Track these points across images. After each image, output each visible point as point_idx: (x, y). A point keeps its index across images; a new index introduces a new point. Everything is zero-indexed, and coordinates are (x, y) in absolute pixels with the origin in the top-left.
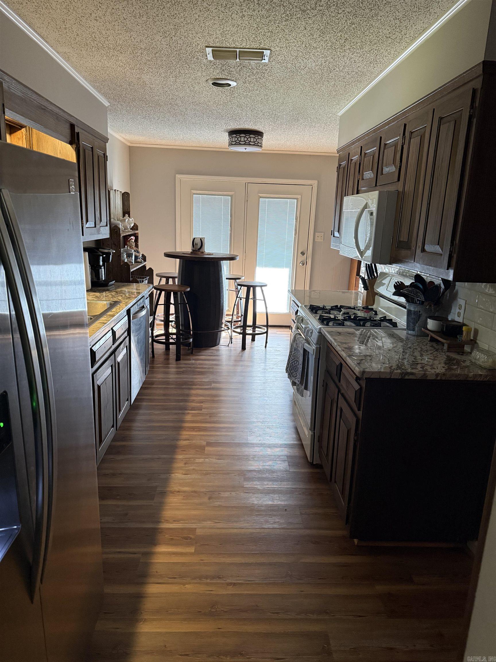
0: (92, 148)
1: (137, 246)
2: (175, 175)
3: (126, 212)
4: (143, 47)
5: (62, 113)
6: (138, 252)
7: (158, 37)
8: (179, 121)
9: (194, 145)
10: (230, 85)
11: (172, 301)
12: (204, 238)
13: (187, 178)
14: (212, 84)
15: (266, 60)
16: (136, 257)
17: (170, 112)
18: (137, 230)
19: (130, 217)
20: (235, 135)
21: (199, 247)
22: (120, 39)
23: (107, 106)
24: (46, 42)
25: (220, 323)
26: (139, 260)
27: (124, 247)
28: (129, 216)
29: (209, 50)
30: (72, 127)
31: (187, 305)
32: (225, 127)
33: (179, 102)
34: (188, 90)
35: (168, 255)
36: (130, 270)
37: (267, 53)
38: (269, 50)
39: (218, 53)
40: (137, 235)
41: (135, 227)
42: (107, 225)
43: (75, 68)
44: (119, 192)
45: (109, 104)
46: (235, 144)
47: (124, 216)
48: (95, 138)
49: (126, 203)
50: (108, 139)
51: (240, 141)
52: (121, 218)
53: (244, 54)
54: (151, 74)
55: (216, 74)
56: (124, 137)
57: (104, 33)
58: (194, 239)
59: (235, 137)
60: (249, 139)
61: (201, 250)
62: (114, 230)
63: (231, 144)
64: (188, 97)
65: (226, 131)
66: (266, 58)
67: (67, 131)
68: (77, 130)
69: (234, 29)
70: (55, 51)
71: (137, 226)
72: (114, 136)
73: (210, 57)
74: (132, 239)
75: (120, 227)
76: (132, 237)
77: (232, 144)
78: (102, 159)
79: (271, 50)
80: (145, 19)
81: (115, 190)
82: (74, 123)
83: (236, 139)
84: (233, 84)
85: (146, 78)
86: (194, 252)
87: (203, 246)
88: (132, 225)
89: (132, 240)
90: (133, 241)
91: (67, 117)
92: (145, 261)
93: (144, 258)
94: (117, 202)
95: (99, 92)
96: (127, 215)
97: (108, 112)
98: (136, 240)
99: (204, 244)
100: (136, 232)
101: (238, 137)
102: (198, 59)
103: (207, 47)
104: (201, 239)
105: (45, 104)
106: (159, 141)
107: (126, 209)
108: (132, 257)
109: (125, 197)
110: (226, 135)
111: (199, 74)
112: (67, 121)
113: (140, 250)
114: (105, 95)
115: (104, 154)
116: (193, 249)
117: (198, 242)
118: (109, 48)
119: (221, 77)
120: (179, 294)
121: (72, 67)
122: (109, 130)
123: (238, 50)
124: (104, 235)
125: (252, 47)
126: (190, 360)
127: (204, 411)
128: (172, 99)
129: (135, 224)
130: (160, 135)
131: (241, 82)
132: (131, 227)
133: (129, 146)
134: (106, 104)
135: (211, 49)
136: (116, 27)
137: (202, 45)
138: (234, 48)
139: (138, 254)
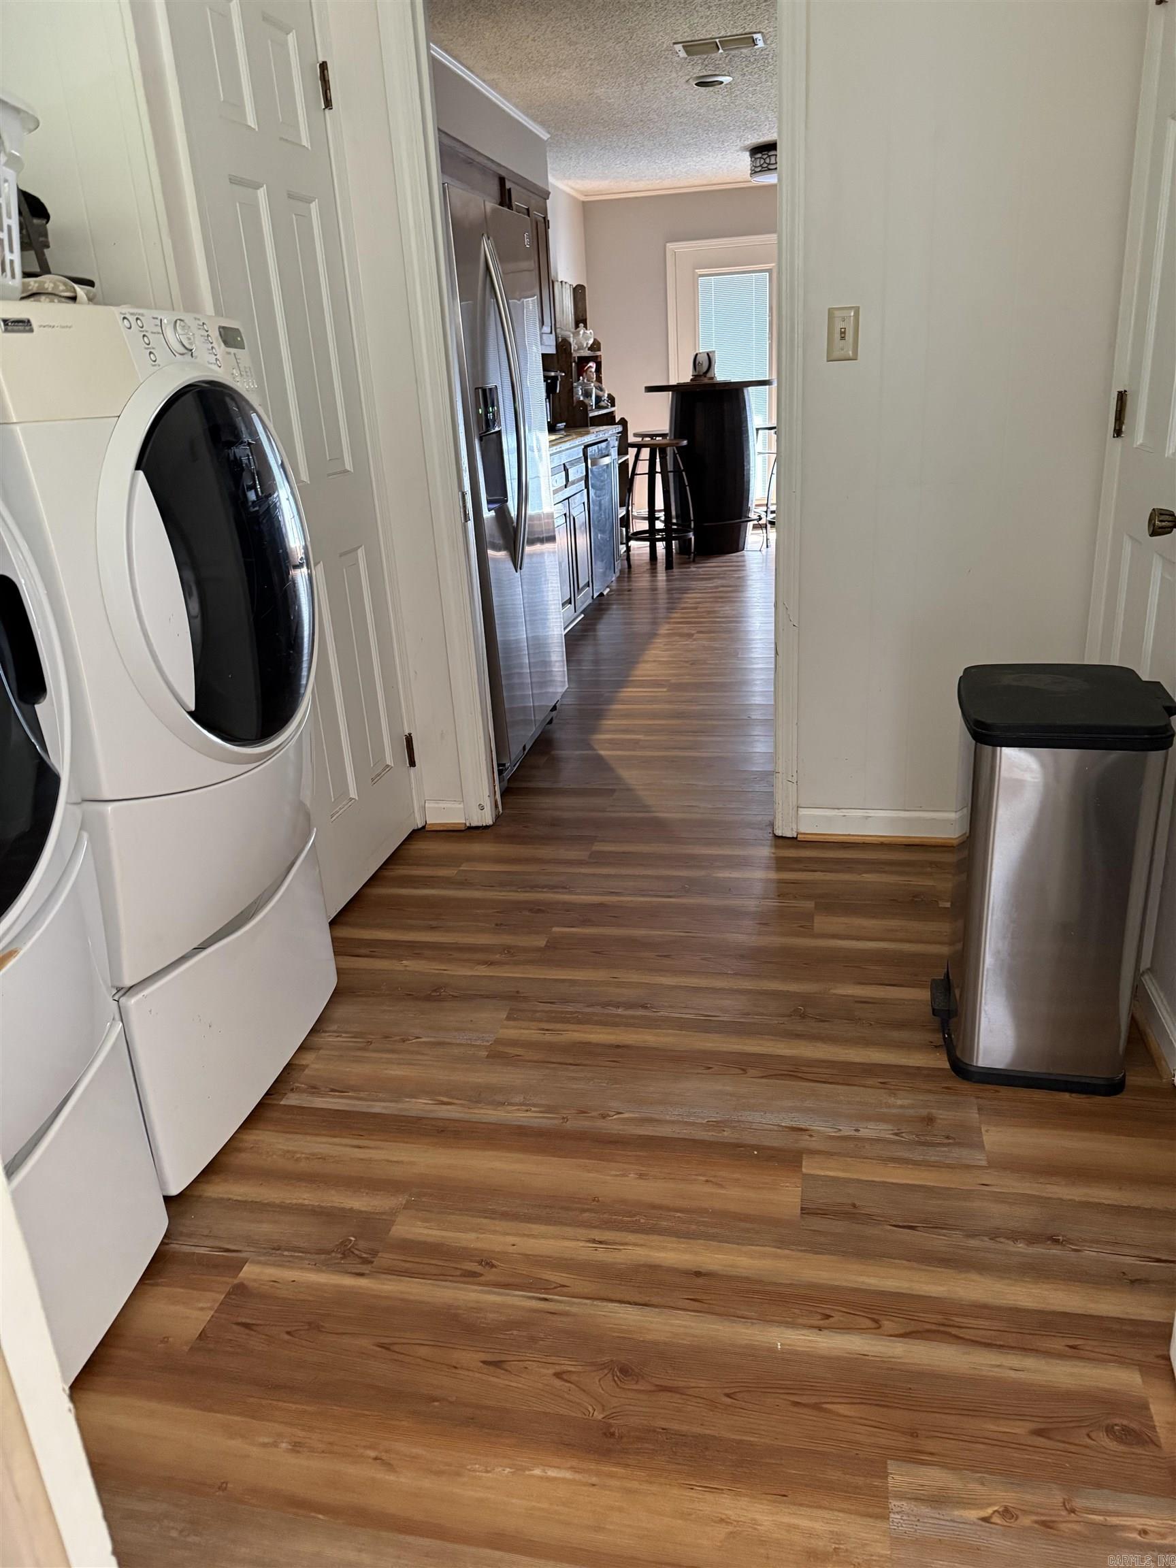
0: (528, 210)
1: (599, 379)
2: (665, 246)
3: (580, 320)
4: (593, 57)
5: (489, 164)
6: (601, 390)
7: (610, 44)
8: (660, 145)
9: (697, 182)
10: (722, 83)
11: (658, 469)
12: (714, 352)
13: (687, 248)
14: (696, 84)
15: (760, 44)
16: (598, 399)
17: (642, 133)
18: (599, 350)
19: (586, 329)
20: (759, 155)
21: (705, 369)
22: (563, 54)
23: (546, 139)
24: (472, 71)
25: (744, 509)
26: (602, 404)
27: (579, 380)
28: (586, 327)
29: (679, 47)
30: (502, 181)
31: (684, 473)
32: (740, 144)
33: (653, 116)
34: (663, 98)
35: (650, 389)
36: (587, 414)
37: (758, 36)
38: (759, 32)
39: (692, 48)
40: (599, 360)
41: (596, 346)
42: (551, 333)
43: (504, 95)
44: (568, 286)
45: (549, 136)
46: (760, 171)
47: (577, 326)
48: (531, 194)
49: (580, 305)
50: (549, 193)
51: (769, 164)
52: (573, 330)
53: (728, 43)
54: (606, 86)
55: (698, 71)
56: (573, 185)
57: (543, 51)
58: (697, 355)
59: (761, 158)
60: (768, 161)
61: (709, 375)
62: (562, 346)
63: (754, 172)
64: (666, 106)
65: (745, 149)
66: (758, 42)
67: (494, 188)
68: (508, 185)
69: (704, 21)
70: (481, 79)
71: (599, 344)
72: (557, 187)
73: (683, 54)
74: (590, 367)
75: (571, 340)
76: (591, 364)
77: (756, 172)
78: (541, 226)
79: (762, 33)
80: (591, 29)
81: (561, 282)
82: (503, 174)
83: (762, 161)
84: (726, 79)
85: (600, 91)
86: (696, 377)
87: (712, 367)
88: (591, 342)
89: (590, 370)
90: (593, 370)
91: (494, 167)
92: (613, 405)
93: (612, 400)
94: (566, 303)
95: (535, 120)
96: (581, 325)
97: (548, 148)
98: (598, 370)
99: (713, 363)
100: (598, 353)
101: (765, 157)
102: (666, 58)
103: (675, 43)
104: (708, 354)
105: (473, 155)
106: (634, 185)
107: (581, 315)
108: (591, 397)
109: (579, 292)
110: (746, 156)
111: (674, 75)
112: (495, 173)
113: (604, 386)
114: (542, 123)
115: (544, 218)
116: (695, 374)
117: (703, 359)
118: (550, 66)
119: (705, 73)
120: (669, 450)
121: (500, 95)
122: (551, 179)
123: (717, 40)
124: (548, 348)
125: (734, 33)
126: (689, 568)
127: (699, 610)
128: (643, 113)
129: (595, 340)
130: (634, 173)
131: (737, 75)
132: (589, 346)
133: (583, 202)
134: (545, 136)
135: (681, 45)
136: (558, 43)
137: (668, 42)
138: (711, 38)
139: (600, 393)
